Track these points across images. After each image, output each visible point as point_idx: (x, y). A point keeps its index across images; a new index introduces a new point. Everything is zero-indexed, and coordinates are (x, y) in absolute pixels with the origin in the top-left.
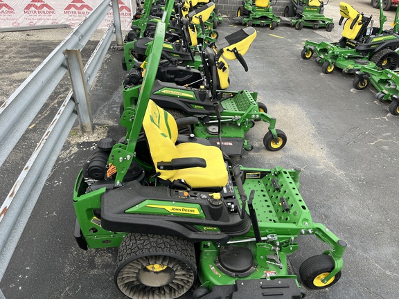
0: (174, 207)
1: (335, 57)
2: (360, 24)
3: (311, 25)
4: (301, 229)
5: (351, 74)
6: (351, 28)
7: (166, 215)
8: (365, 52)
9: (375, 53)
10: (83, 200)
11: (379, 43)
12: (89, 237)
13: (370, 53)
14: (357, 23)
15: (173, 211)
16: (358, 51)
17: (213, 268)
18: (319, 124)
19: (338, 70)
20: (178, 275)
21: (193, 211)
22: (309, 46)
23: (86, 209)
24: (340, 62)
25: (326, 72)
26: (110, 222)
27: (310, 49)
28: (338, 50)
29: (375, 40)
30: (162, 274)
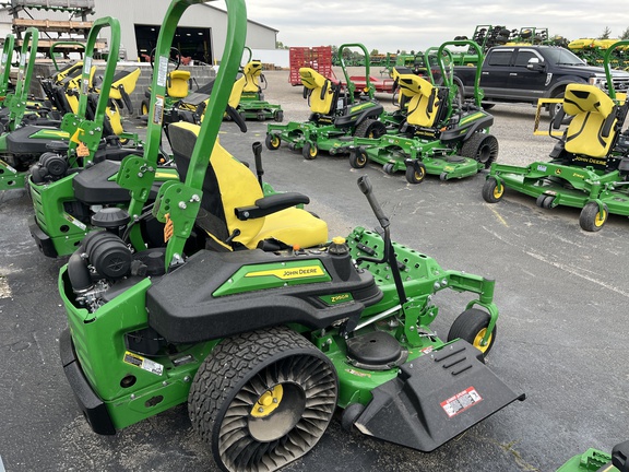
0: (287, 270)
1: (314, 137)
2: (330, 93)
3: (254, 115)
4: (433, 282)
5: (341, 155)
6: (322, 98)
7: (276, 286)
8: (345, 126)
9: (356, 127)
10: (108, 314)
11: (358, 114)
12: (119, 401)
13: (351, 127)
14: (327, 93)
15: (286, 277)
16: (337, 126)
17: (353, 372)
18: (340, 207)
19: (323, 153)
20: (310, 399)
21: (315, 271)
22: (273, 132)
23: (113, 332)
24: (322, 143)
25: (310, 158)
26: (191, 320)
27: (277, 136)
28: (314, 129)
29: (353, 110)
30: (275, 416)
